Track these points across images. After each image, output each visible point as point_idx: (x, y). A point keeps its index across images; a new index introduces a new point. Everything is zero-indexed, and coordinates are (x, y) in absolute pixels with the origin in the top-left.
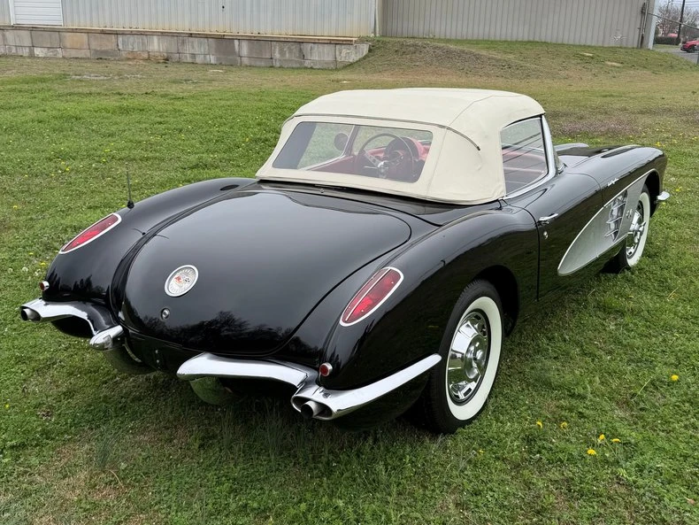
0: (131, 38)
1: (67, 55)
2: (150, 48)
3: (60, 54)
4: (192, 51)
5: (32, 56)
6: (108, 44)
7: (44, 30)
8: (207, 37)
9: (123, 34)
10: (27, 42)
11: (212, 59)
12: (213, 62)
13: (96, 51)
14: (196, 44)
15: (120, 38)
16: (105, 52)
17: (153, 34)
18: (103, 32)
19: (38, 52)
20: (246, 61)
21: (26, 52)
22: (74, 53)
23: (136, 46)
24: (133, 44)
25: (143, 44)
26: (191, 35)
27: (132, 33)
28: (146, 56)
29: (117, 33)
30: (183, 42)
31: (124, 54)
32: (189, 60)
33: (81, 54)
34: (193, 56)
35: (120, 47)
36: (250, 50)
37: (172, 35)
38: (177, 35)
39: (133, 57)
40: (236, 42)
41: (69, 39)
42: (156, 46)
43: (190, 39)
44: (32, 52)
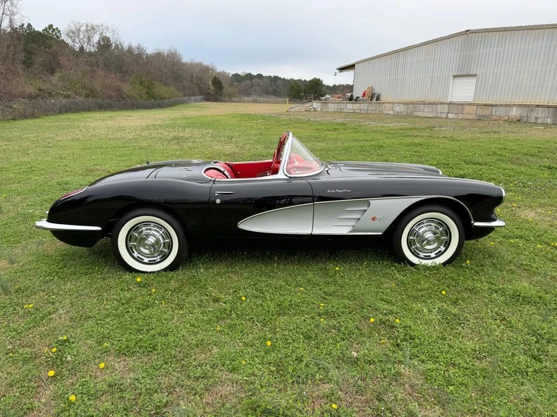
0: (500, 108)
1: (463, 117)
2: (510, 114)
3: (460, 117)
4: (536, 116)
5: (447, 118)
6: (486, 112)
7: (456, 104)
8: (548, 107)
9: (496, 106)
10: (446, 111)
11: (549, 121)
12: (548, 123)
13: (479, 115)
14: (540, 112)
15: (494, 108)
16: (484, 116)
17: (514, 105)
18: (485, 105)
19: (450, 116)
21: (444, 116)
22: (467, 117)
23: (502, 112)
24: (501, 112)
25: (507, 111)
26: (538, 106)
27: (501, 105)
28: (507, 118)
29: (493, 106)
30: (532, 110)
31: (494, 118)
32: (533, 121)
33: (471, 117)
34: (537, 118)
35: (493, 113)
37: (525, 106)
38: (529, 106)
39: (500, 119)
41: (467, 109)
42: (514, 112)
43: (537, 108)
44: (447, 115)
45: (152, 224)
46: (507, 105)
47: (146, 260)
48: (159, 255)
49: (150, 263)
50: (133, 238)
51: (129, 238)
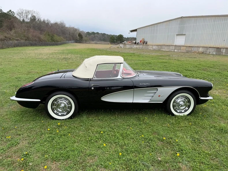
0: (195, 48)
1: (181, 51)
2: (199, 50)
3: (179, 51)
4: (209, 51)
5: (174, 51)
6: (190, 49)
7: (178, 46)
8: (214, 48)
10: (174, 48)
11: (214, 53)
12: (214, 54)
14: (211, 50)
15: (193, 48)
16: (188, 51)
17: (201, 47)
18: (189, 47)
19: (176, 51)
20: (224, 54)
21: (173, 51)
22: (182, 51)
24: (195, 49)
25: (198, 49)
26: (210, 47)
27: (196, 47)
28: (198, 52)
29: (192, 47)
30: (208, 49)
31: (193, 51)
32: (208, 53)
33: (184, 51)
34: (210, 52)
36: (226, 51)
37: (205, 47)
38: (207, 47)
39: (195, 52)
40: (222, 49)
41: (182, 48)
42: (201, 50)
43: (210, 48)
44: (174, 50)
45: (63, 98)
46: (198, 47)
47: (60, 114)
48: (65, 112)
49: (62, 115)
50: (54, 105)
51: (53, 104)
